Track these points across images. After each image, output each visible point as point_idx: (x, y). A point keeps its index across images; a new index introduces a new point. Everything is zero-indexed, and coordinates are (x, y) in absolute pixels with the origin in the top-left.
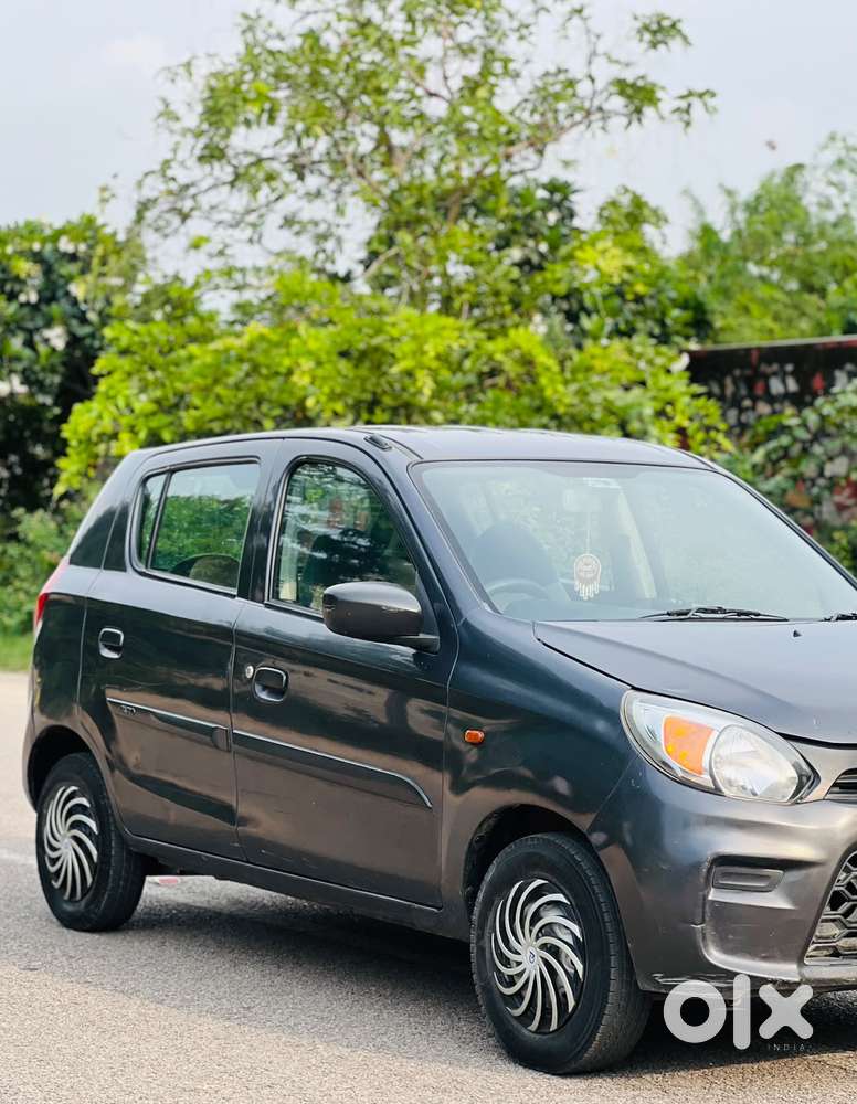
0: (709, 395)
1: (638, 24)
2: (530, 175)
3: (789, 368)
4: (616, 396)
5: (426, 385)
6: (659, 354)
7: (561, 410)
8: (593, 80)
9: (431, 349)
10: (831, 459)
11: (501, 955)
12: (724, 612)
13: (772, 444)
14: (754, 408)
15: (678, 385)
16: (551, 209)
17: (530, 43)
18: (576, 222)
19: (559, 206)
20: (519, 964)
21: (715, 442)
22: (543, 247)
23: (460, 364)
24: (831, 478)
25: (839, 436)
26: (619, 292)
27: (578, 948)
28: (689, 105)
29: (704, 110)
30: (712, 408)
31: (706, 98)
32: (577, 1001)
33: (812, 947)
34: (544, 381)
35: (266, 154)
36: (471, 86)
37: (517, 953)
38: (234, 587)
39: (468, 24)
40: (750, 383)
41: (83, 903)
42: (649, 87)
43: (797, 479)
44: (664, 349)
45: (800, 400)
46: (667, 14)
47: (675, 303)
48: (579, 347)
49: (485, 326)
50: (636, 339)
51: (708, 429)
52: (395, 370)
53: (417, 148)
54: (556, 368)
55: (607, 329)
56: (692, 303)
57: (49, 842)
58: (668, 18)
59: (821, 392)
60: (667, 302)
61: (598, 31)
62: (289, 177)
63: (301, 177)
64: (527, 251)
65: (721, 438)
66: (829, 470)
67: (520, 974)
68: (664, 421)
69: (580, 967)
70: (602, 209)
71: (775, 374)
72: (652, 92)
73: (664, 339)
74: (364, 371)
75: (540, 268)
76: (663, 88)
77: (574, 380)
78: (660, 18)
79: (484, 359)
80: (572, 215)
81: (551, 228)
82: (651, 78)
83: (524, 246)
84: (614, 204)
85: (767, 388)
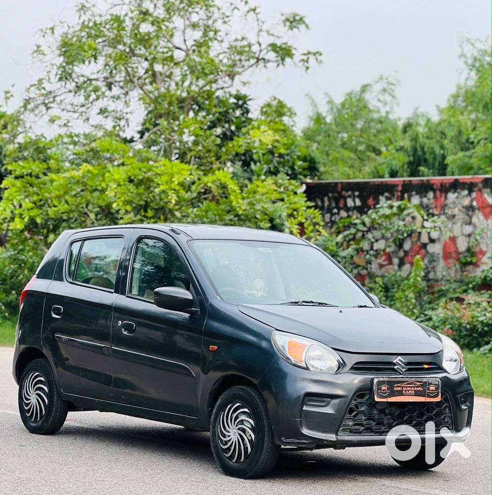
0: (316, 207)
1: (284, 18)
2: (227, 90)
3: (357, 193)
4: (269, 206)
5: (173, 198)
6: (290, 184)
7: (241, 212)
8: (260, 45)
9: (176, 180)
10: (377, 241)
11: (222, 433)
12: (313, 303)
13: (347, 233)
14: (338, 214)
15: (301, 201)
16: (237, 109)
17: (229, 25)
18: (250, 115)
19: (241, 107)
20: (229, 436)
21: (318, 231)
22: (233, 128)
23: (189, 187)
24: (376, 251)
25: (380, 229)
26: (271, 152)
27: (253, 429)
28: (308, 58)
29: (316, 61)
30: (317, 213)
31: (317, 55)
32: (252, 449)
33: (341, 429)
34: (232, 197)
35: (93, 77)
36: (199, 45)
37: (229, 432)
38: (113, 289)
39: (197, 13)
40: (337, 201)
41: (40, 422)
42: (288, 48)
43: (359, 251)
44: (293, 182)
45: (362, 210)
46: (298, 13)
47: (299, 158)
48: (250, 180)
49: (203, 168)
50: (279, 176)
51: (315, 224)
52: (157, 190)
53: (168, 74)
54: (238, 191)
55: (264, 170)
56: (309, 158)
57: (25, 396)
58: (298, 15)
59: (372, 207)
60: (295, 157)
61: (263, 20)
62: (104, 89)
63: (110, 89)
64: (224, 129)
65: (321, 229)
66: (376, 246)
67: (230, 440)
68: (292, 219)
69: (253, 436)
70: (262, 108)
71: (350, 196)
72: (290, 51)
73: (293, 176)
74: (141, 189)
75: (232, 139)
76: (295, 49)
77: (248, 198)
78: (295, 15)
79: (202, 185)
80: (248, 111)
81: (237, 118)
82: (289, 44)
83: (223, 127)
84: (269, 105)
85: (346, 203)
